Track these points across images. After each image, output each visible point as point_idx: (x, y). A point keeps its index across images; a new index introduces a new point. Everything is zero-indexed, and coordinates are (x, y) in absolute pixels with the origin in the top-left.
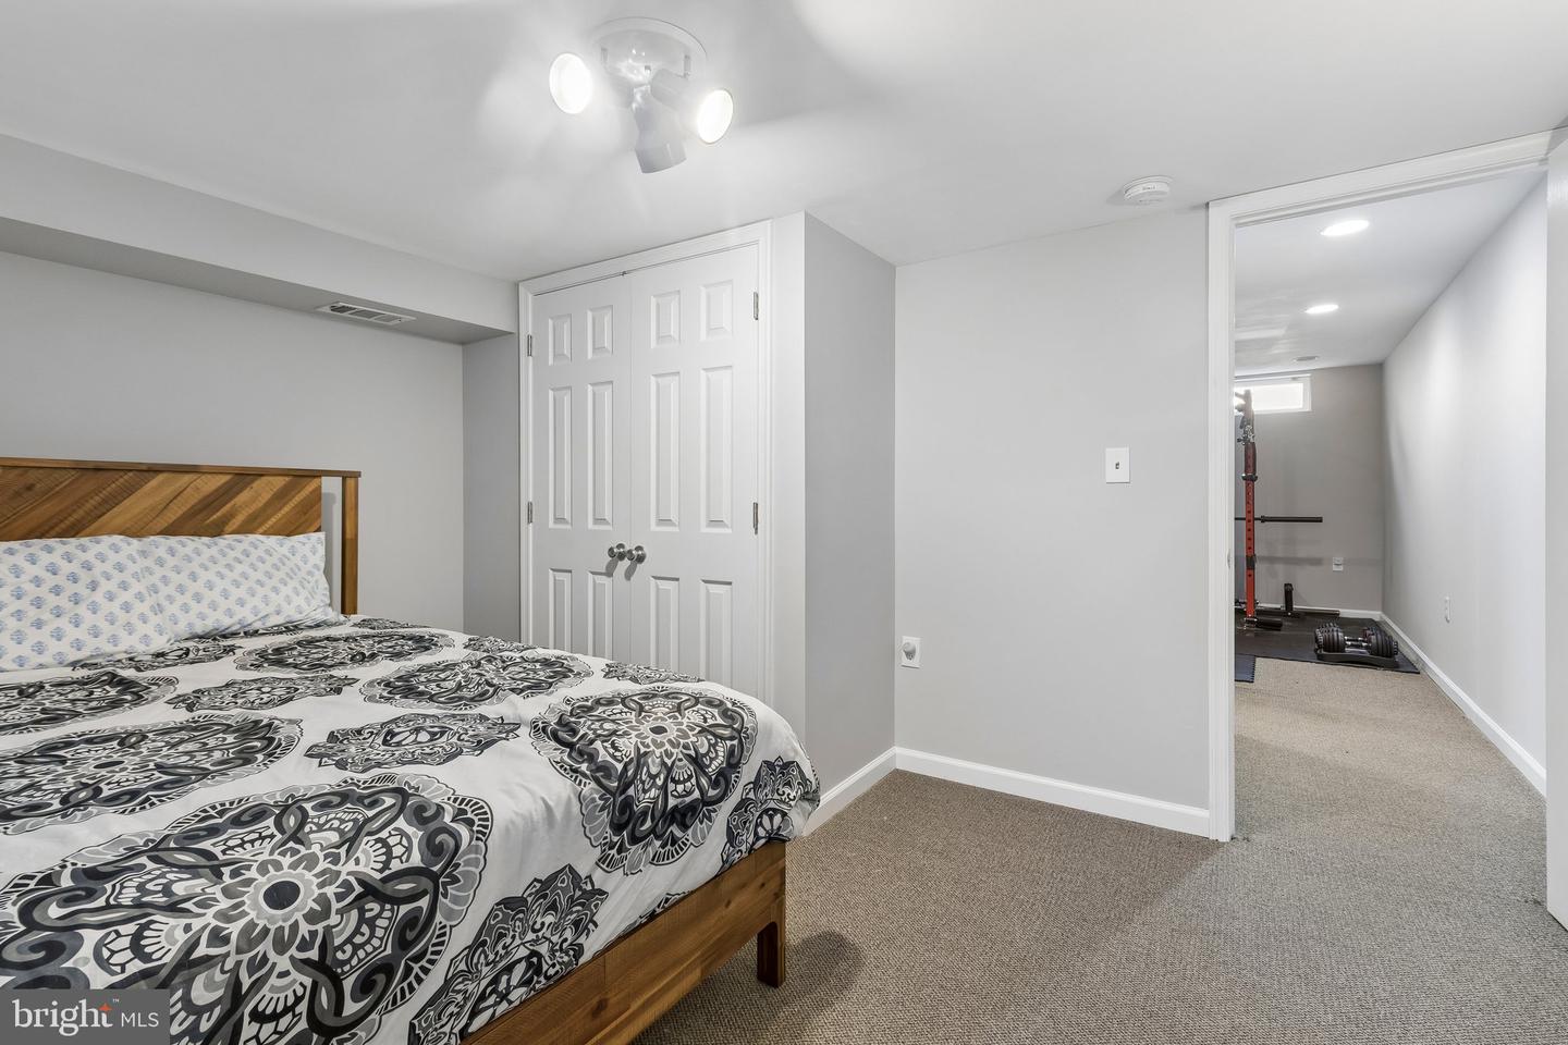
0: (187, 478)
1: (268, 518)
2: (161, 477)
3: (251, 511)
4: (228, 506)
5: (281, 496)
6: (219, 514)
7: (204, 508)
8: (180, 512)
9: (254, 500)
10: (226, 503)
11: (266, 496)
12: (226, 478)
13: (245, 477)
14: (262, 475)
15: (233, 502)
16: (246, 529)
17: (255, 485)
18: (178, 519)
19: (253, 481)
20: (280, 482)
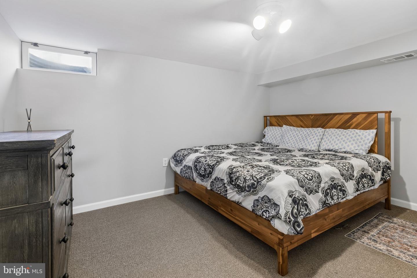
0: (342, 116)
1: (361, 126)
2: (337, 116)
3: (356, 123)
4: (351, 122)
5: (365, 119)
6: (349, 124)
7: (345, 123)
8: (341, 124)
9: (357, 120)
10: (351, 121)
11: (360, 119)
12: (350, 115)
13: (355, 115)
14: (359, 114)
15: (352, 121)
16: (356, 127)
17: (357, 117)
18: (340, 125)
19: (357, 115)
20: (364, 115)
